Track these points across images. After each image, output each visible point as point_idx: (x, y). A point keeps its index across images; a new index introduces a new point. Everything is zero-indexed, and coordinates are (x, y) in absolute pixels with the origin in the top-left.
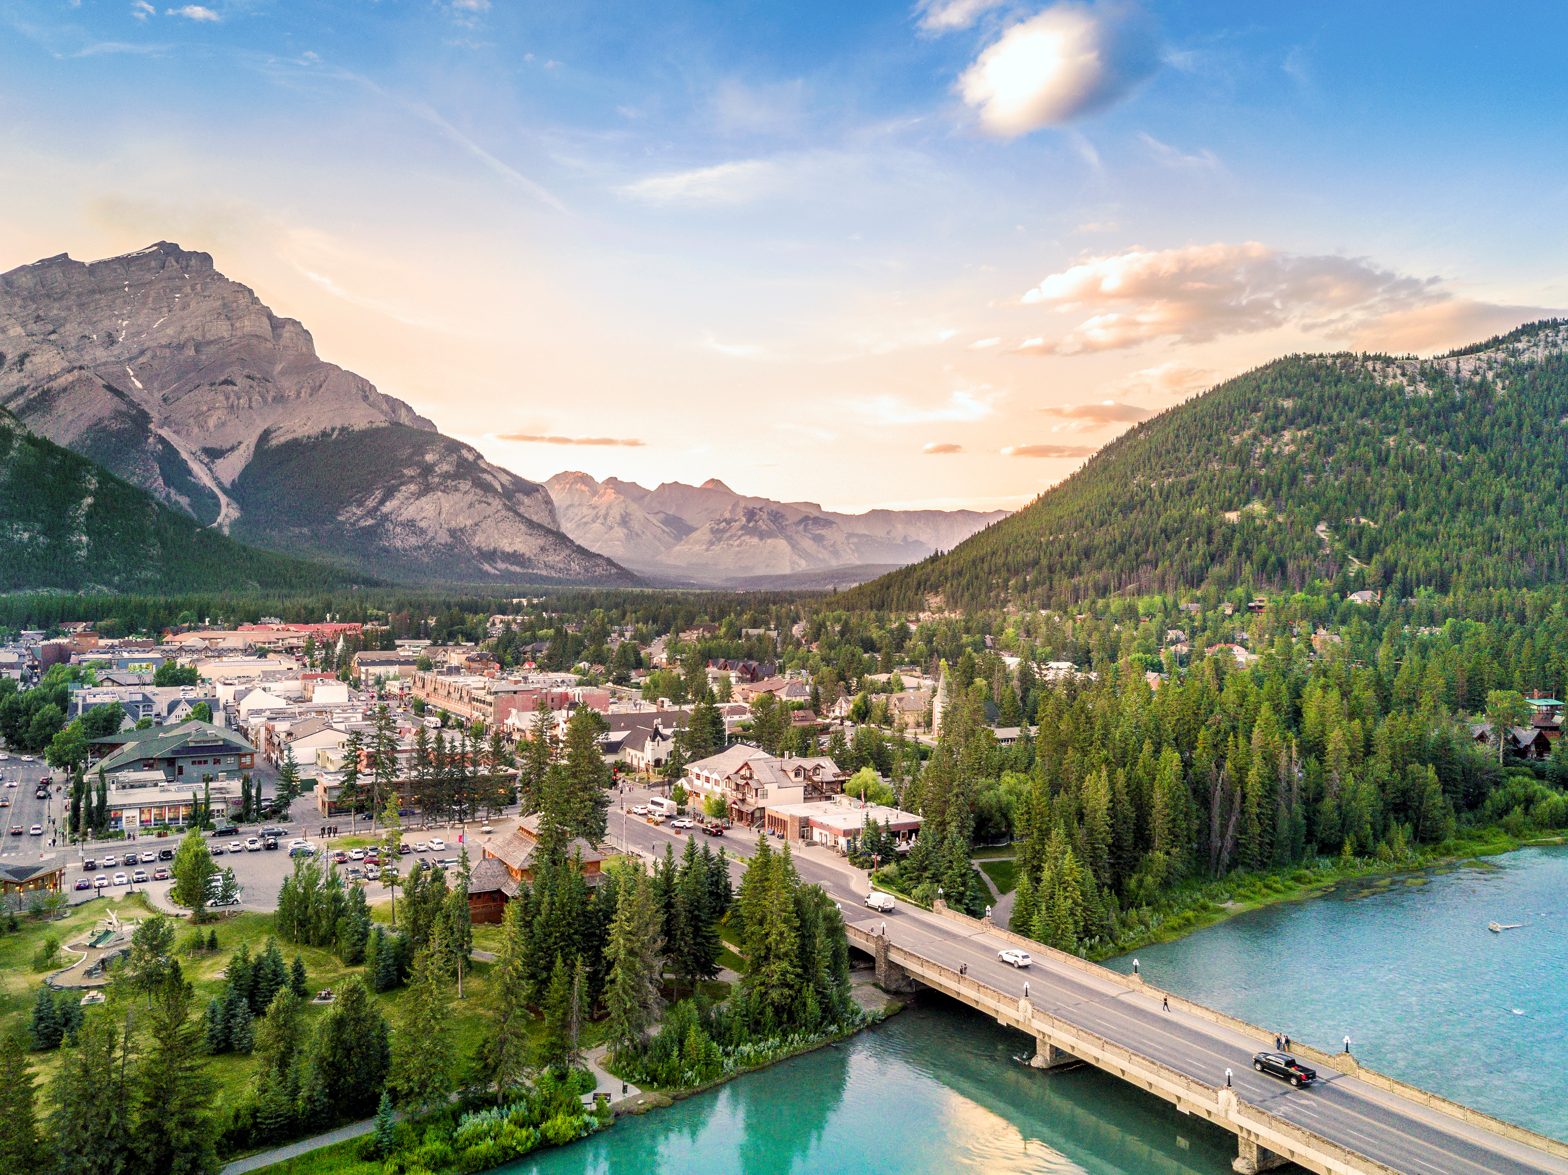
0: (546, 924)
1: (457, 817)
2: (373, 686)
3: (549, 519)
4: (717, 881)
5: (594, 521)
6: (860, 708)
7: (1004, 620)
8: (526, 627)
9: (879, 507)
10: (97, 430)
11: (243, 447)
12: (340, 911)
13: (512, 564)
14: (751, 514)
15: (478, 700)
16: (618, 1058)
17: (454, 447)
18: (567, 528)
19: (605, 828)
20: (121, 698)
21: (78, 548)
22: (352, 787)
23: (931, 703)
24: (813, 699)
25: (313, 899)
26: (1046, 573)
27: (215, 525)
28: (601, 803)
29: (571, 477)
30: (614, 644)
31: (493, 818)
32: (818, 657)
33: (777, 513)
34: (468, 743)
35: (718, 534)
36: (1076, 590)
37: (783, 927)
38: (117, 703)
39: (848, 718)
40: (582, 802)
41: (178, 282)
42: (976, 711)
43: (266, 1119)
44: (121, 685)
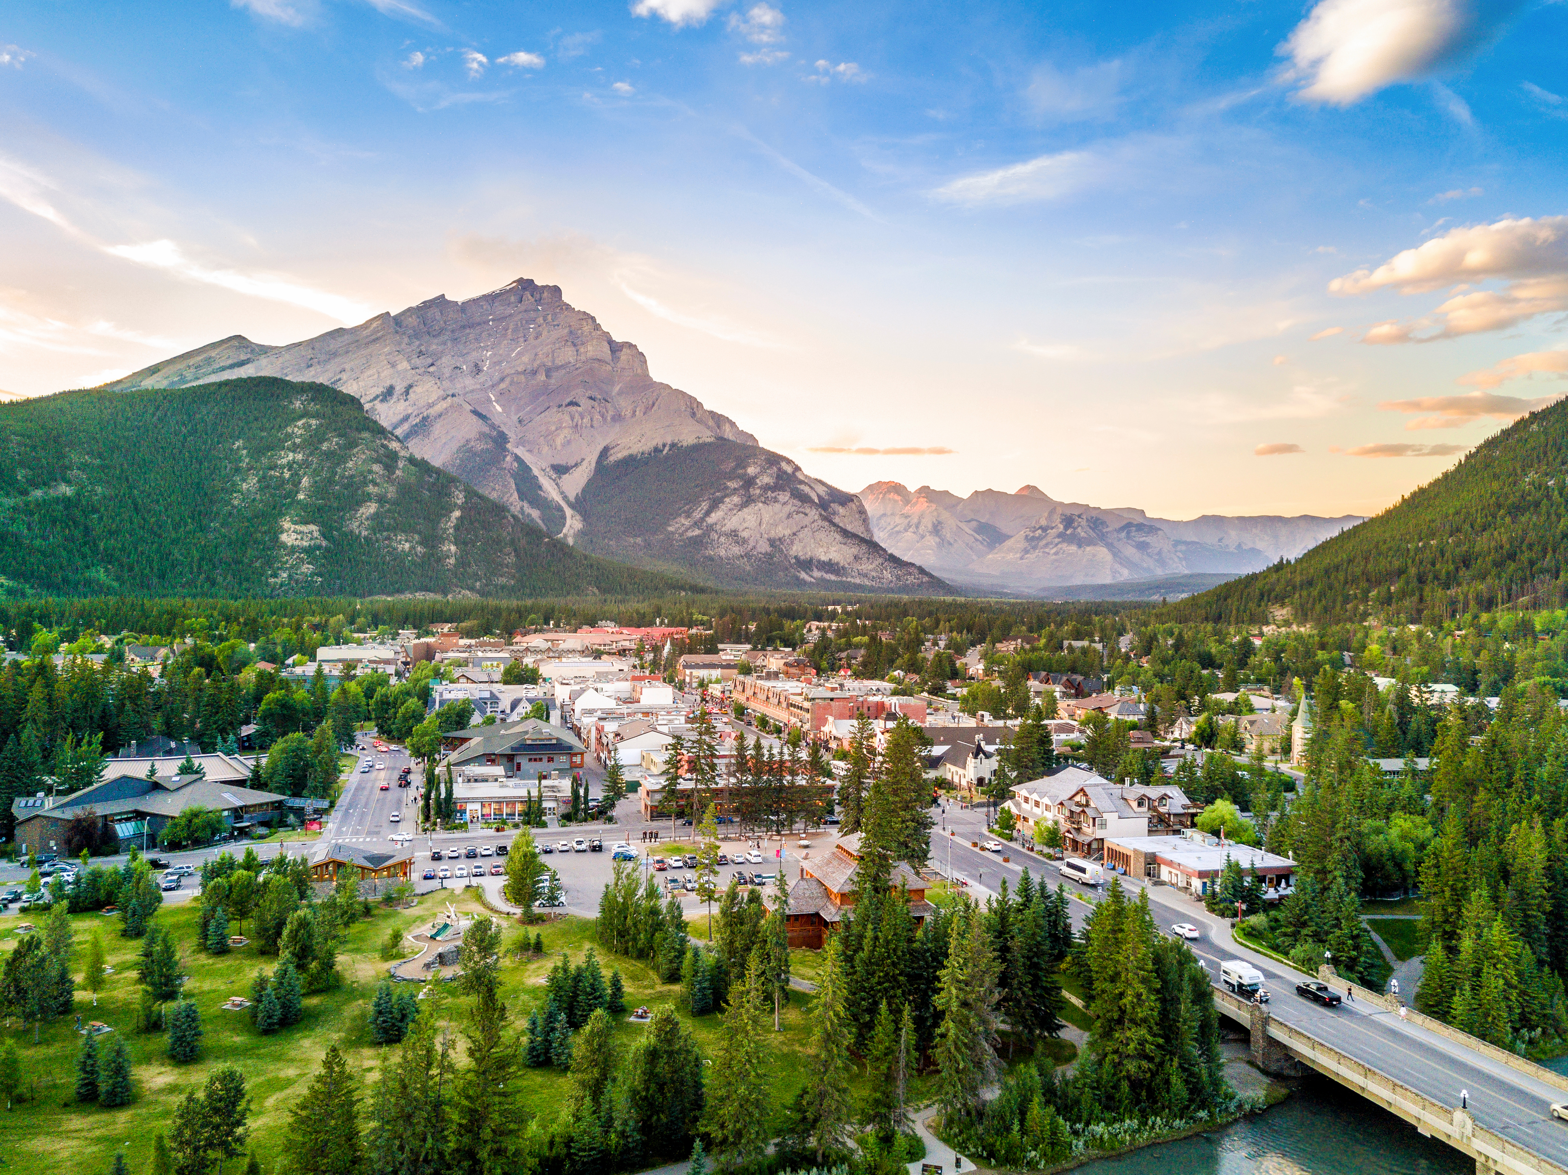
0: (868, 963)
1: (774, 828)
2: (696, 688)
3: (862, 529)
4: (1055, 922)
5: (906, 530)
6: (1204, 731)
7: (1366, 635)
8: (839, 633)
9: (1209, 513)
10: (467, 451)
11: (585, 463)
12: (658, 925)
13: (827, 572)
14: (1069, 521)
15: (794, 706)
16: (950, 1123)
17: (774, 459)
18: (880, 537)
19: (928, 852)
20: (472, 695)
21: (448, 557)
22: (673, 792)
23: (1289, 728)
24: (1149, 718)
25: (631, 910)
26: (1414, 584)
27: (561, 535)
28: (924, 824)
29: (884, 486)
30: (929, 653)
31: (811, 831)
32: (1150, 673)
33: (1097, 519)
34: (785, 750)
35: (1032, 542)
36: (1453, 602)
37: (1141, 988)
38: (468, 699)
39: (1190, 741)
40: (903, 822)
41: (532, 314)
42: (1354, 740)
43: (580, 1150)
44: (474, 682)
